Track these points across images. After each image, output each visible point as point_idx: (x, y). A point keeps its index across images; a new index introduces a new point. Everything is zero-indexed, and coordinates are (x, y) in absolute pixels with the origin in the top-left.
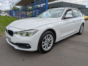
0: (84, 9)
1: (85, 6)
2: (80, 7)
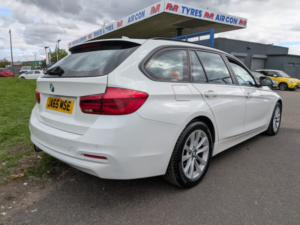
0: (285, 58)
1: (287, 49)
2: (270, 53)
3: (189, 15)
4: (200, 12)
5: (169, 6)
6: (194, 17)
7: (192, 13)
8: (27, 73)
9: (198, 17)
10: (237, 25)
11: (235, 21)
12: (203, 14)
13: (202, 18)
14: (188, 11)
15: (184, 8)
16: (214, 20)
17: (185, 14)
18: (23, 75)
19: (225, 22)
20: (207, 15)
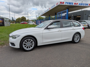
3: (68, 5)
4: (73, 3)
5: (61, 3)
6: (70, 5)
7: (69, 4)
8: (30, 23)
9: (72, 5)
10: (88, 6)
11: (87, 5)
12: (74, 4)
13: (73, 5)
14: (68, 3)
15: (66, 3)
16: (78, 5)
17: (67, 4)
18: (29, 23)
19: (83, 5)
20: (75, 4)
